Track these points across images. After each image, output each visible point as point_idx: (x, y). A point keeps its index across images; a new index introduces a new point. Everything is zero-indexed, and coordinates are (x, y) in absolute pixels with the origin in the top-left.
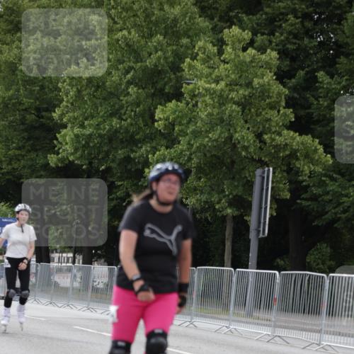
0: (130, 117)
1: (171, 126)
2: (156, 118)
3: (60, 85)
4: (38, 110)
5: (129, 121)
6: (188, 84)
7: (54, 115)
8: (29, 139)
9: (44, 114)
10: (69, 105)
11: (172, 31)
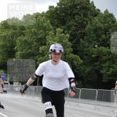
0: (34, 49)
1: (43, 52)
2: (40, 49)
3: (16, 41)
4: (11, 47)
5: (33, 50)
6: (48, 42)
7: (15, 48)
8: (8, 54)
9: (12, 48)
10: (19, 46)
11: (45, 29)
